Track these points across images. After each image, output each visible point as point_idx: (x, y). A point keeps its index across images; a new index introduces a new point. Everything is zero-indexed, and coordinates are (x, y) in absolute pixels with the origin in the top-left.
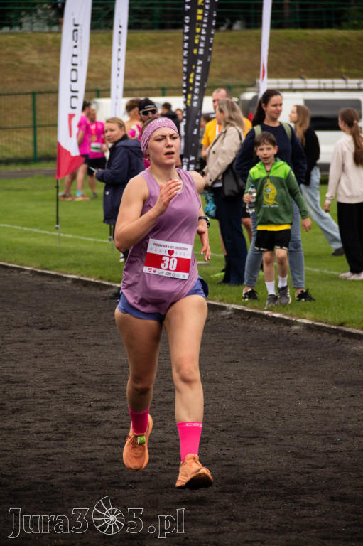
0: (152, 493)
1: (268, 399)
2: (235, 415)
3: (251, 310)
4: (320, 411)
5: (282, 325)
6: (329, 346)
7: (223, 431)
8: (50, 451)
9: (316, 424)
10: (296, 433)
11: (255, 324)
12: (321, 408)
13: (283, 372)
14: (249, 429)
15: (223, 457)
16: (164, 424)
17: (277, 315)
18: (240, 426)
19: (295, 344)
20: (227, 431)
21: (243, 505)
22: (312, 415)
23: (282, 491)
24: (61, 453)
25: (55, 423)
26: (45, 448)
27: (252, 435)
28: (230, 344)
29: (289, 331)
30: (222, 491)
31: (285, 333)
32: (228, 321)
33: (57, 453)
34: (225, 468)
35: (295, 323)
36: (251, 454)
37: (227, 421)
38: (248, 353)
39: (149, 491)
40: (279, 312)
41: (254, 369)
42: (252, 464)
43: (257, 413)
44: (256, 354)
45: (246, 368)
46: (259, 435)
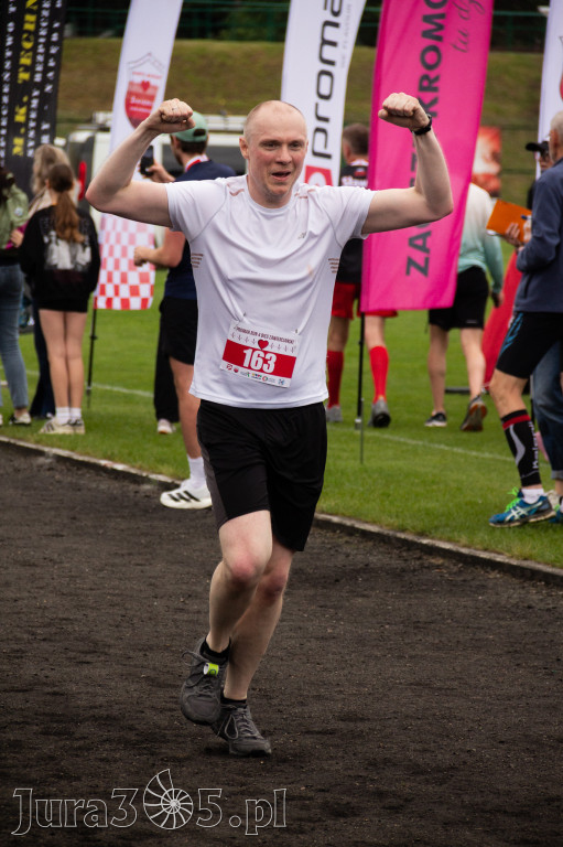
1: (109, 594)
2: (61, 616)
3: (81, 458)
4: (186, 617)
5: (126, 483)
6: (197, 518)
7: (45, 640)
9: (181, 635)
10: (151, 648)
11: (88, 480)
12: (188, 612)
13: (130, 554)
14: (83, 640)
15: (45, 680)
17: (120, 467)
18: (70, 634)
19: (147, 511)
20: (50, 640)
21: (77, 756)
22: (174, 621)
23: (132, 736)
27: (86, 648)
28: (51, 509)
29: (136, 492)
30: (46, 733)
31: (132, 494)
32: (48, 473)
34: (48, 698)
35: (146, 480)
36: (86, 677)
37: (49, 625)
38: (78, 524)
40: (123, 462)
41: (87, 547)
42: (88, 693)
43: (92, 615)
44: (89, 524)
45: (75, 546)
46: (97, 649)
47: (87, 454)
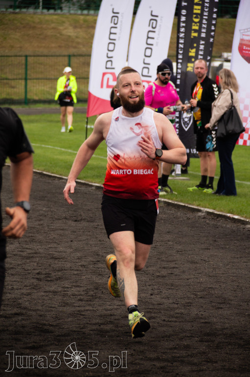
0: (153, 341)
1: (231, 276)
2: (209, 286)
3: (218, 213)
5: (239, 224)
7: (201, 298)
8: (82, 309)
11: (221, 223)
13: (241, 257)
14: (219, 297)
15: (201, 316)
16: (161, 292)
17: (236, 217)
18: (213, 295)
19: (248, 237)
20: (204, 298)
21: (216, 351)
23: (242, 342)
24: (90, 310)
25: (86, 288)
26: (79, 307)
27: (220, 301)
28: (205, 236)
29: (244, 228)
30: (201, 341)
31: (242, 230)
32: (203, 220)
33: (87, 310)
34: (203, 325)
35: (249, 223)
36: (220, 315)
37: (203, 291)
38: (217, 243)
39: (151, 339)
40: (238, 215)
41: (221, 254)
42: (221, 322)
43: (223, 286)
44: (222, 244)
45: (215, 254)
46: (225, 301)
47: (222, 211)
